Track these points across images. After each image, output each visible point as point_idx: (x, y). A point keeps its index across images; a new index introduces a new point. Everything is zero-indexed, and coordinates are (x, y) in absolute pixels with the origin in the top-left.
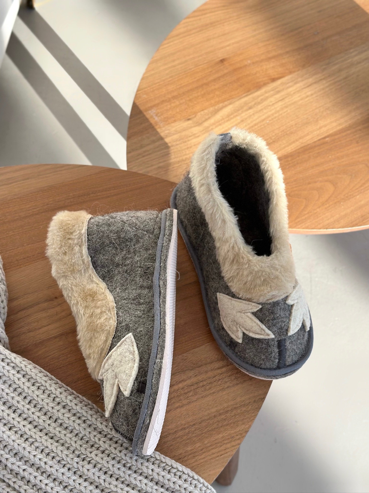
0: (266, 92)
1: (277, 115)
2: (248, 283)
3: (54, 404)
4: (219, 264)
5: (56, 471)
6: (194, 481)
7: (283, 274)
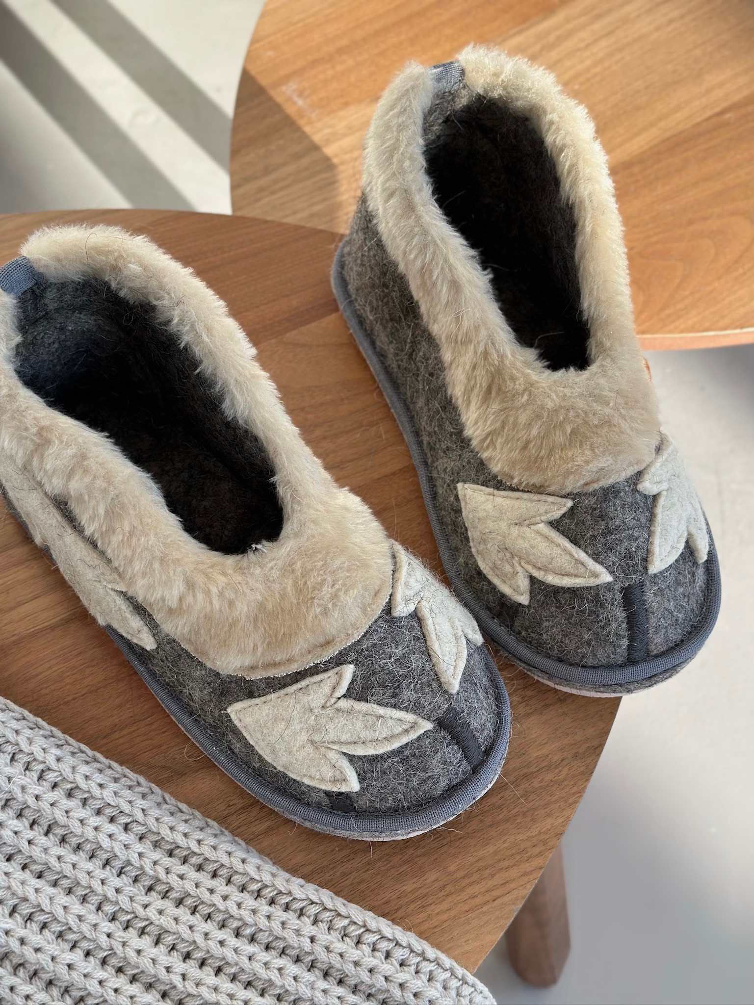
0: (567, 20)
1: (599, 69)
2: (531, 445)
3: (41, 788)
4: (455, 408)
5: (52, 960)
6: (425, 963)
7: (622, 411)
